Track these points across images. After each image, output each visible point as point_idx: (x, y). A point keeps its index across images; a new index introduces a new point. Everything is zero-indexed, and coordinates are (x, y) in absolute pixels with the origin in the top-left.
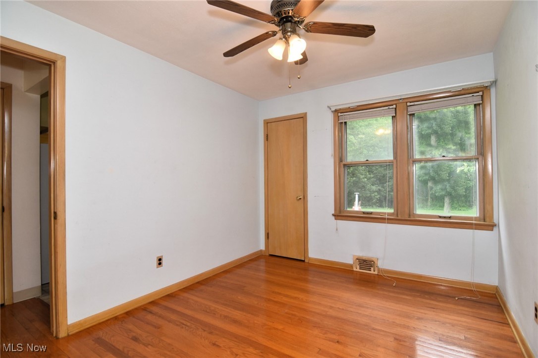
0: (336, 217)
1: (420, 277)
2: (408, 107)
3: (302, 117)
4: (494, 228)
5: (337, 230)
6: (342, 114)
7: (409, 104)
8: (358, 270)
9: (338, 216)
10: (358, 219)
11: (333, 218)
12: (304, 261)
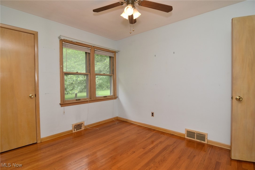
0: (62, 105)
1: (99, 122)
2: (95, 51)
3: (34, 34)
4: (117, 98)
5: (64, 113)
6: (65, 43)
7: (95, 49)
8: (76, 131)
9: (63, 104)
10: (75, 104)
11: (60, 106)
12: (36, 143)
